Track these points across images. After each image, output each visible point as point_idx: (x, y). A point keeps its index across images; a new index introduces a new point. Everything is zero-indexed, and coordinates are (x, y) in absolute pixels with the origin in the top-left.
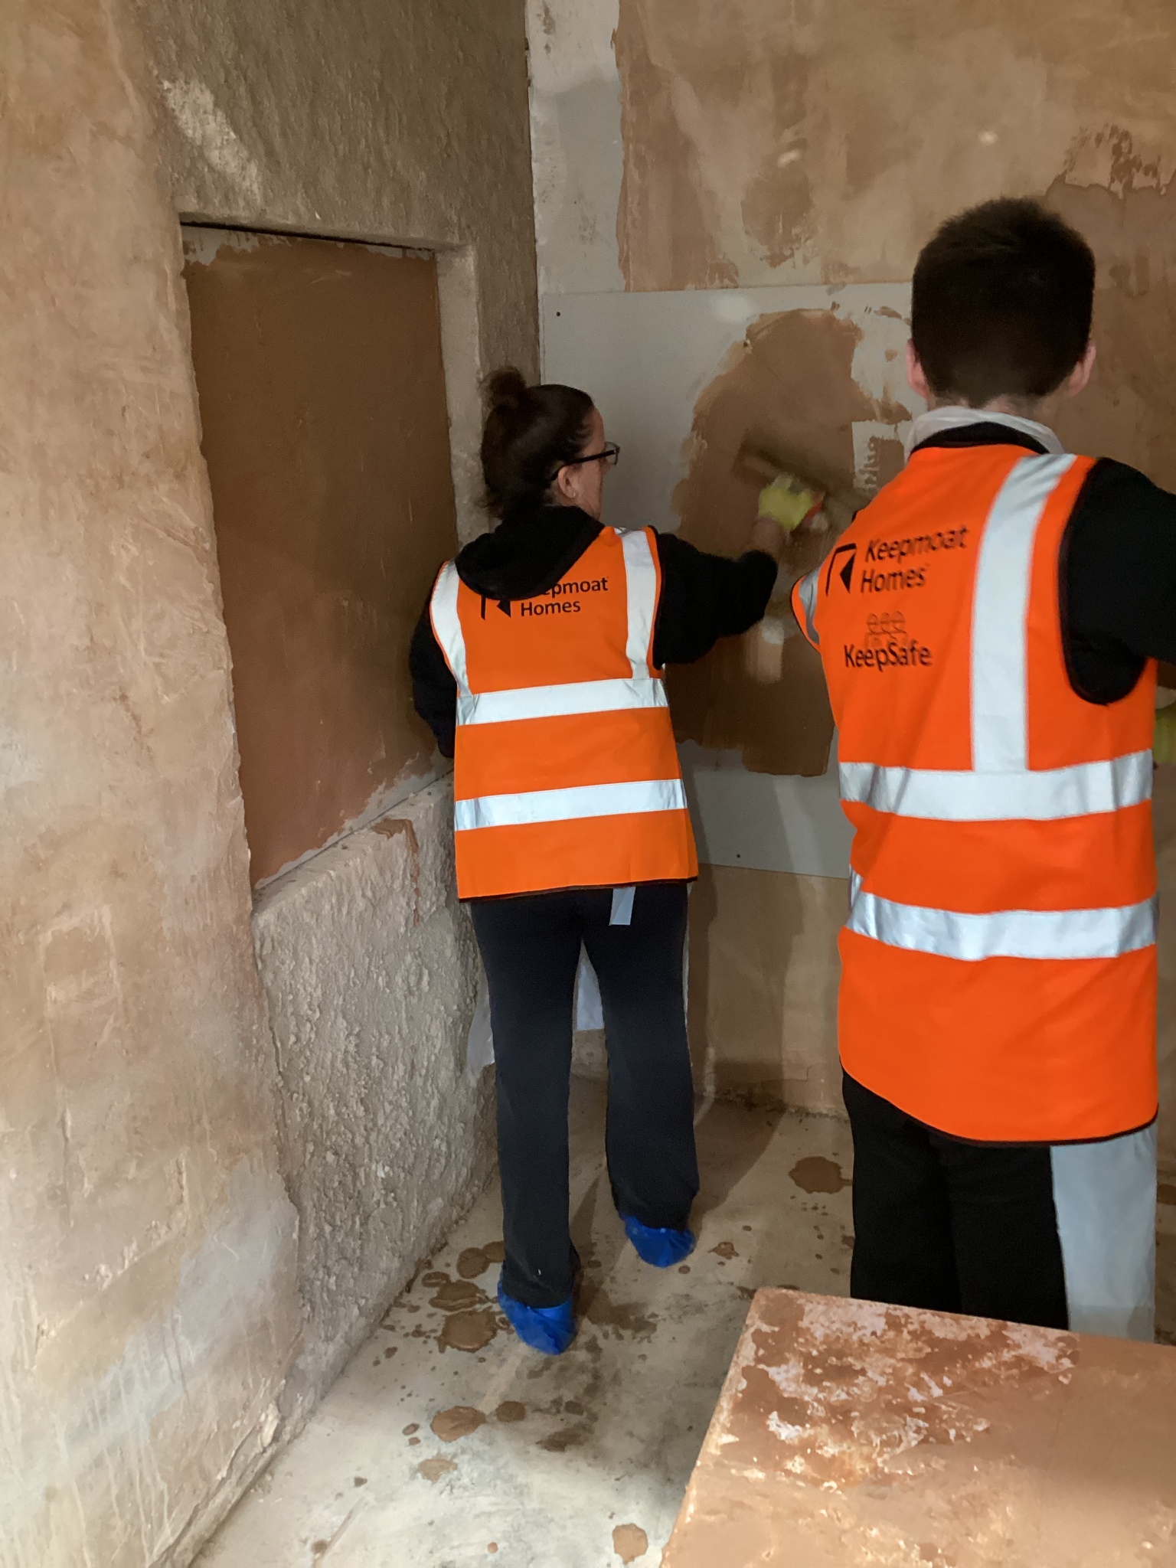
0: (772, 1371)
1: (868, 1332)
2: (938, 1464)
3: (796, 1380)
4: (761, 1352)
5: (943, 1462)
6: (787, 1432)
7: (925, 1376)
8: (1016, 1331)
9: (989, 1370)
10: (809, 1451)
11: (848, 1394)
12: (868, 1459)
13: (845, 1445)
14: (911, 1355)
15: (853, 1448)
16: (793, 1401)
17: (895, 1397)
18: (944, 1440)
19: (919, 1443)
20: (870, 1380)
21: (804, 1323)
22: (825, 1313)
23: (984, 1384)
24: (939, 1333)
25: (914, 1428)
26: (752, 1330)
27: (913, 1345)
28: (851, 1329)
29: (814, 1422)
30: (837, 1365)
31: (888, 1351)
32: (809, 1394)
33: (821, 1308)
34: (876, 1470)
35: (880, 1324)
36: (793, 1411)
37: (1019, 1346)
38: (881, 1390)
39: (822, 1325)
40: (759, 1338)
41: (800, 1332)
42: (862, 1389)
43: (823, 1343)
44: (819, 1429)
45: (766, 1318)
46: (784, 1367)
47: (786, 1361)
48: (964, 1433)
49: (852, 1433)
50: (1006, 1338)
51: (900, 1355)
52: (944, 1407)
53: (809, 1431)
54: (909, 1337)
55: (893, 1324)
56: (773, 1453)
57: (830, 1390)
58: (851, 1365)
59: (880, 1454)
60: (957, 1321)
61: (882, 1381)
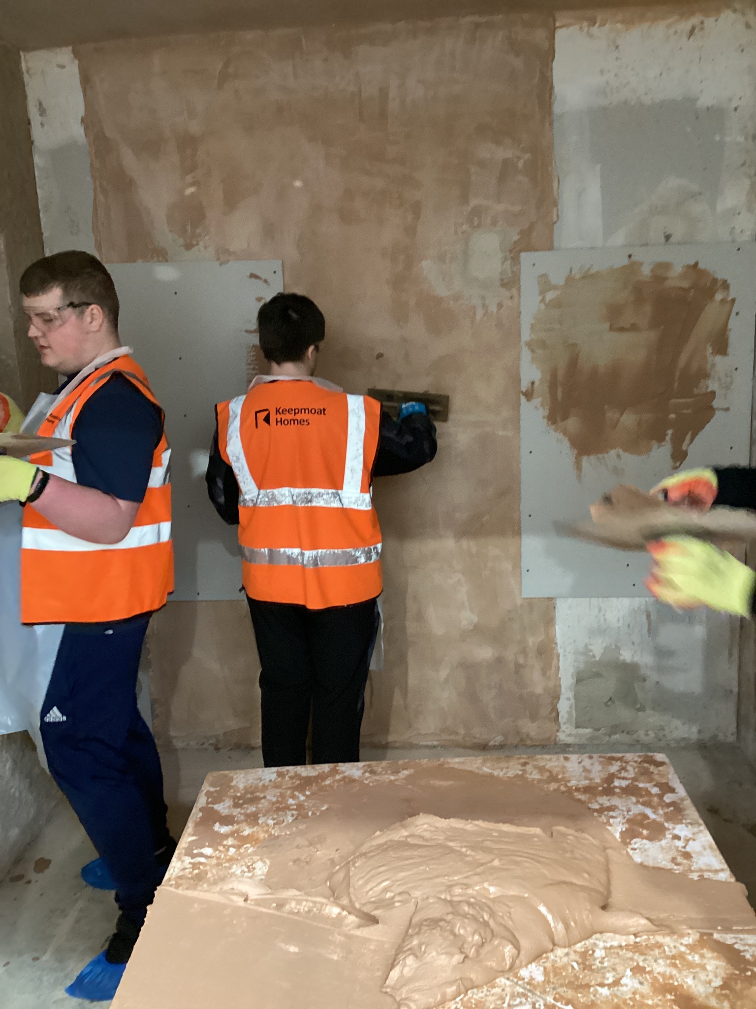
0: (216, 807)
1: (268, 780)
2: (302, 827)
3: (229, 807)
4: (210, 800)
5: (304, 826)
6: (224, 830)
7: (297, 793)
8: (343, 766)
9: (329, 785)
10: (236, 835)
11: (256, 808)
12: (267, 831)
13: (255, 829)
14: (289, 785)
15: (259, 829)
16: (227, 816)
17: (281, 804)
18: (306, 816)
19: (293, 820)
20: (269, 800)
21: (234, 783)
22: (243, 778)
23: (326, 790)
24: (304, 774)
25: (291, 815)
26: (205, 791)
27: (292, 781)
28: (259, 781)
29: (238, 823)
30: (251, 798)
31: (277, 786)
32: (236, 812)
33: (242, 776)
34: (270, 835)
35: (274, 777)
36: (227, 820)
37: (343, 772)
38: (273, 803)
39: (243, 782)
40: (208, 794)
41: (231, 787)
42: (263, 804)
43: (243, 790)
44: (241, 825)
45: (212, 785)
46: (222, 804)
47: (223, 801)
48: (315, 812)
49: (258, 824)
50: (337, 770)
51: (283, 787)
52: (306, 804)
53: (236, 827)
54: (289, 779)
55: (280, 775)
56: (216, 840)
57: (247, 809)
58: (258, 796)
59: (273, 828)
60: (313, 768)
61: (274, 799)
